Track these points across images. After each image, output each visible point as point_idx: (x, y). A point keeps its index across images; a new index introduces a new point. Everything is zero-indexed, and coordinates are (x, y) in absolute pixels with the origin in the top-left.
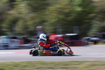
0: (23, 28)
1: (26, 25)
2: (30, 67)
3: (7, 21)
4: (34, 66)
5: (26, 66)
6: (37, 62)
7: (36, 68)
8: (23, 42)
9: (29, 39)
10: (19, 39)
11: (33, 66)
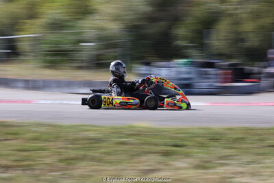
0: (229, 40)
1: (238, 33)
2: (252, 143)
3: (189, 20)
4: (262, 140)
5: (242, 139)
6: (268, 129)
7: (266, 144)
8: (230, 76)
9: (248, 68)
10: (220, 68)
11: (259, 140)
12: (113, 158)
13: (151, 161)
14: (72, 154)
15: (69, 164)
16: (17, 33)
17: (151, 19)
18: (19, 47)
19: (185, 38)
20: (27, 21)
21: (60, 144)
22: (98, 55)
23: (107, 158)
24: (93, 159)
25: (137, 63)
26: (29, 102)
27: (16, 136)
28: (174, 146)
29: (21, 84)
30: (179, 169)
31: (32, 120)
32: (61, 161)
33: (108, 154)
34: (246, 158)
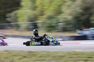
21: (50, 58)
25: (78, 30)
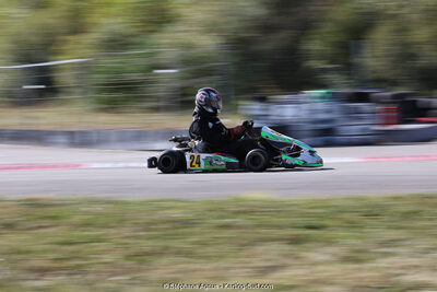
0: (392, 56)
1: (406, 45)
2: (430, 220)
3: (328, 28)
5: (415, 213)
8: (395, 114)
9: (423, 100)
10: (378, 101)
12: (210, 250)
13: (272, 252)
14: (147, 245)
15: (142, 262)
16: (53, 58)
17: (266, 28)
18: (56, 79)
19: (322, 57)
20: (69, 38)
21: (126, 231)
22: (182, 88)
23: (201, 251)
24: (179, 253)
25: (246, 98)
26: (76, 166)
27: (56, 221)
28: (308, 228)
29: (62, 139)
30: (316, 264)
31: (81, 195)
32: (128, 257)
33: (203, 244)
34: (424, 243)
